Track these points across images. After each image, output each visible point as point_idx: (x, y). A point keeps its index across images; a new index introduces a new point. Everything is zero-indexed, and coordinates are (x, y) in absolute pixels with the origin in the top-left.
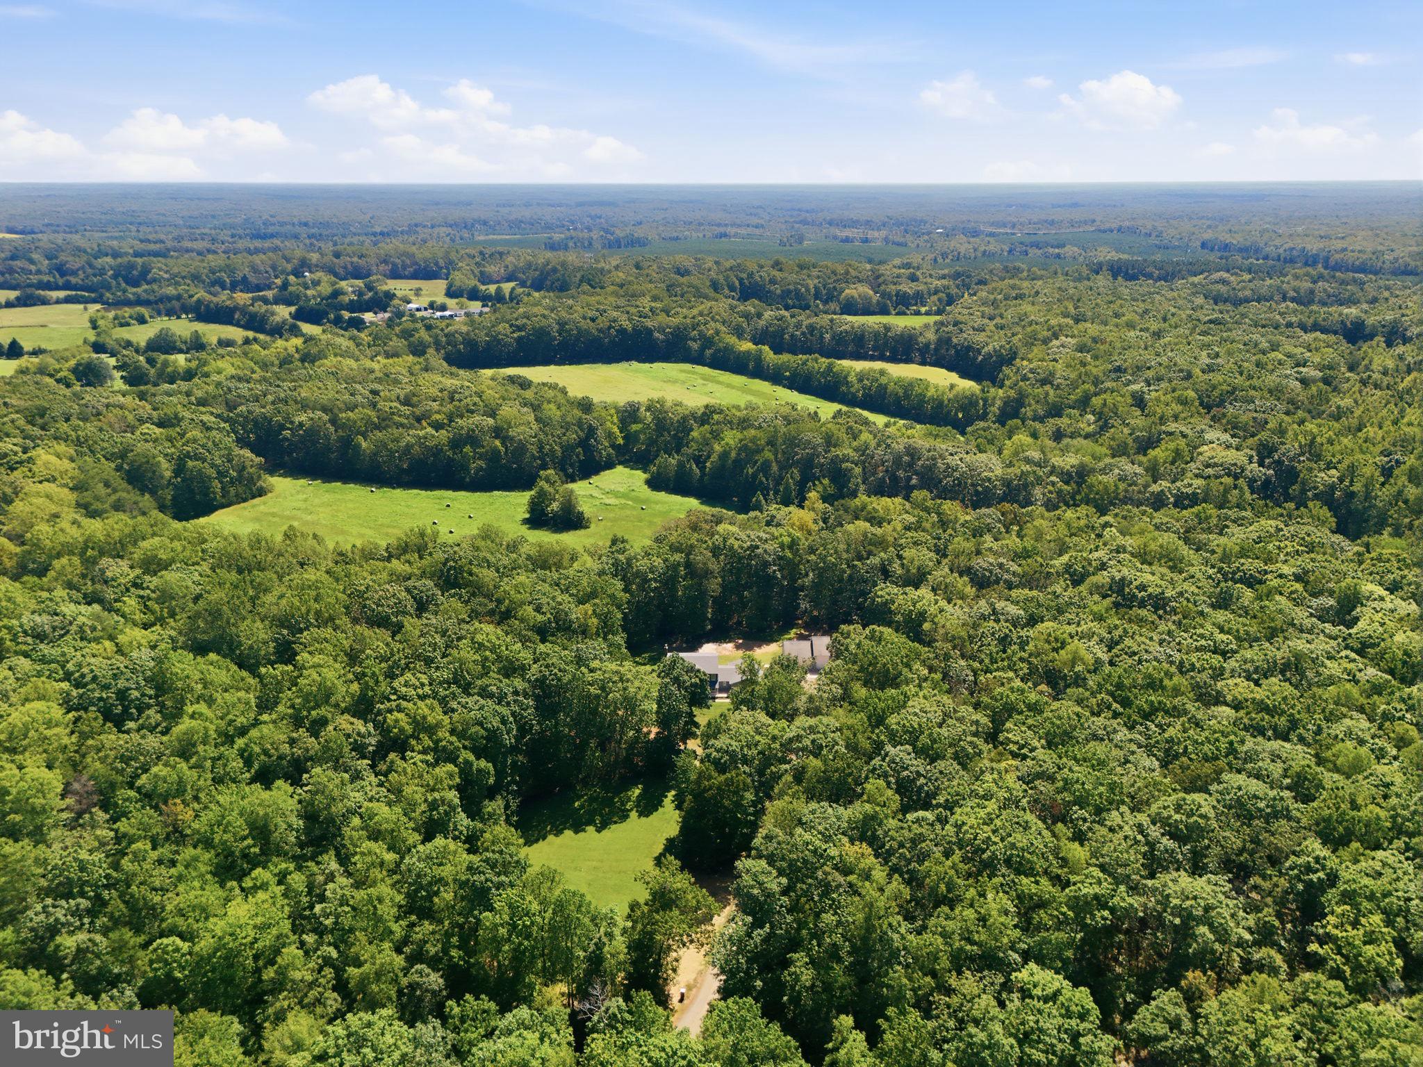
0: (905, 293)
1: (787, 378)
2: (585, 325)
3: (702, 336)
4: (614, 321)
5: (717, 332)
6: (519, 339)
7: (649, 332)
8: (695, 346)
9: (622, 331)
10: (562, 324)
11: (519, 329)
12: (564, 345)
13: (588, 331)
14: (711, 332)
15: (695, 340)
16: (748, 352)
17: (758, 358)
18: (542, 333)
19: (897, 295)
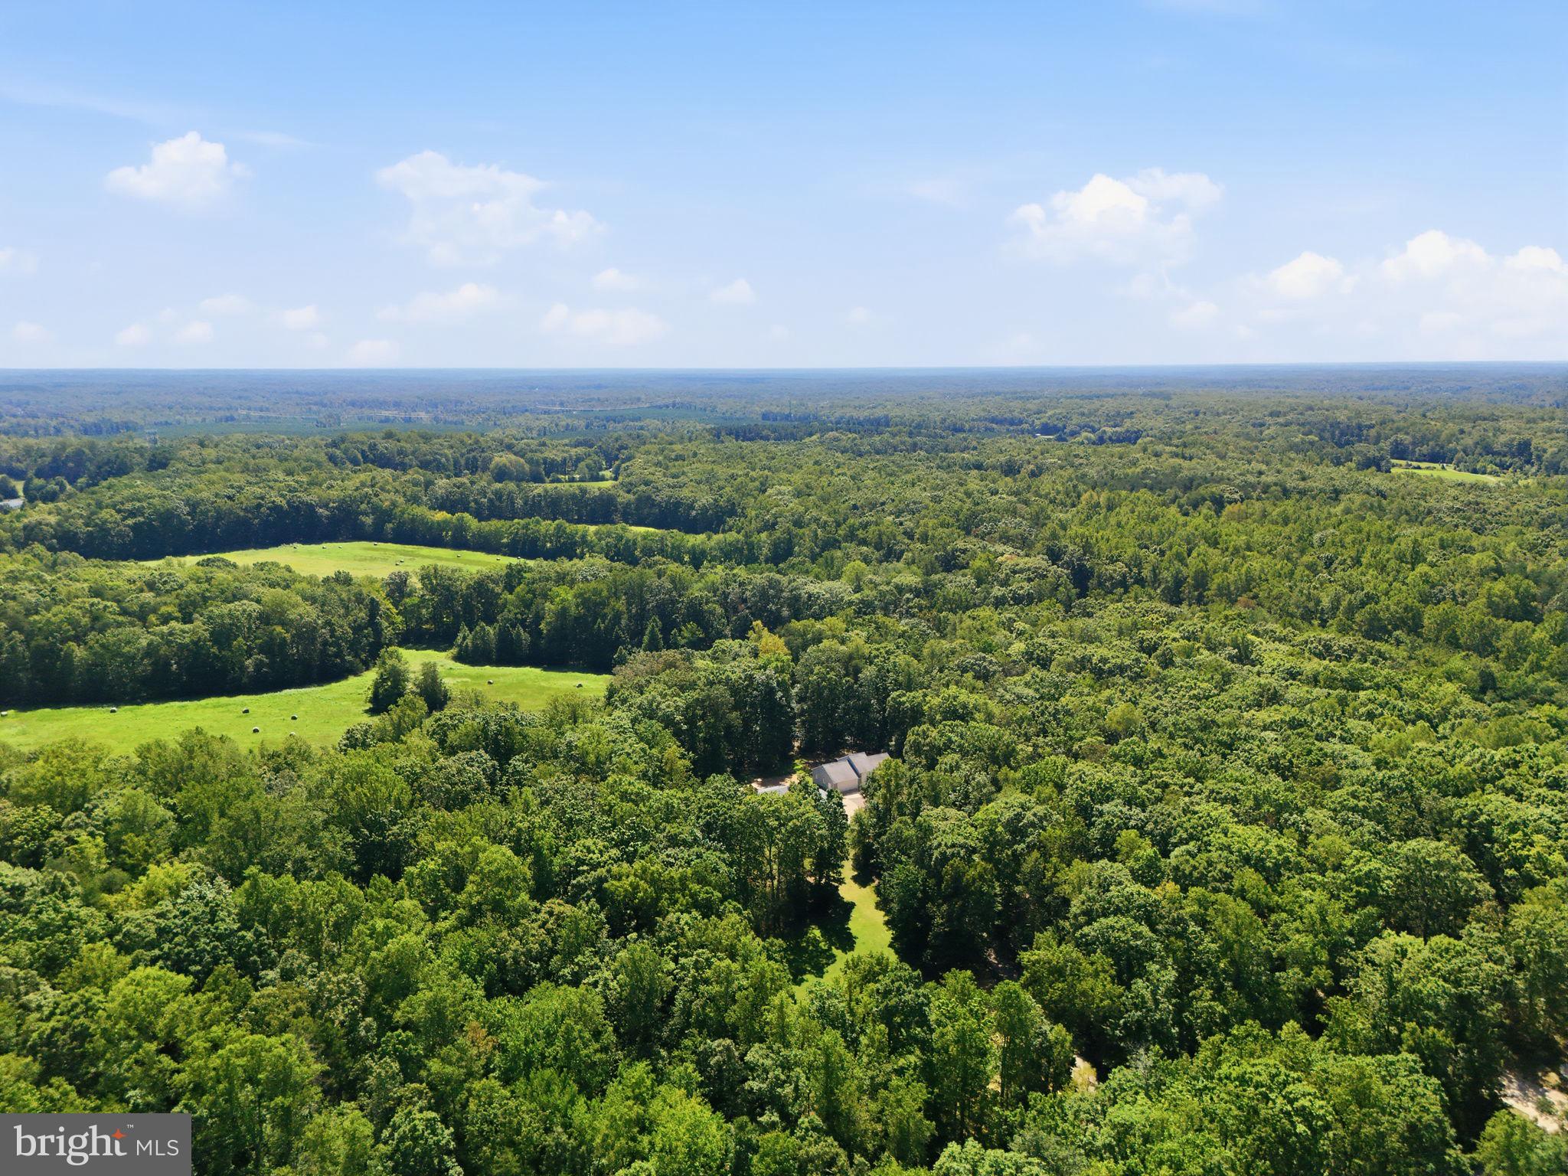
0: (553, 460)
1: (507, 545)
2: (224, 504)
3: (376, 510)
4: (262, 498)
5: (394, 504)
6: (135, 528)
7: (311, 507)
8: (368, 520)
9: (275, 508)
10: (194, 506)
11: (132, 514)
12: (200, 528)
13: (231, 512)
14: (387, 503)
15: (367, 515)
16: (445, 522)
17: (461, 528)
18: (167, 517)
19: (545, 463)
